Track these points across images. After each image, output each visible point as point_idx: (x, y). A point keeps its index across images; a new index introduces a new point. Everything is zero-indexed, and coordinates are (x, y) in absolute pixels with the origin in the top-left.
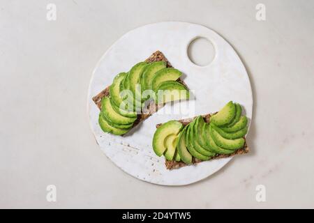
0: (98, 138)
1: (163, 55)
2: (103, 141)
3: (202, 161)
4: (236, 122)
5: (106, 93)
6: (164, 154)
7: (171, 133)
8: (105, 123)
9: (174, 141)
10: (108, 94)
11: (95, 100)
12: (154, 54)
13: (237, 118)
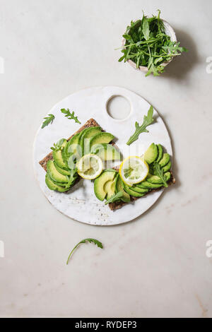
0: (49, 198)
1: (95, 122)
2: (54, 200)
3: (138, 197)
4: (160, 159)
5: (50, 157)
6: (106, 198)
7: (107, 180)
8: (51, 183)
9: (112, 186)
10: (52, 158)
11: (42, 163)
12: (88, 122)
13: (160, 156)
